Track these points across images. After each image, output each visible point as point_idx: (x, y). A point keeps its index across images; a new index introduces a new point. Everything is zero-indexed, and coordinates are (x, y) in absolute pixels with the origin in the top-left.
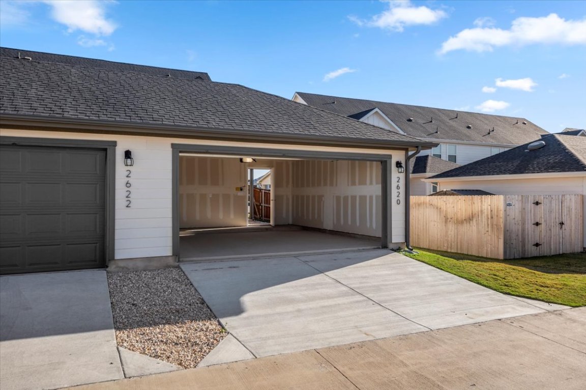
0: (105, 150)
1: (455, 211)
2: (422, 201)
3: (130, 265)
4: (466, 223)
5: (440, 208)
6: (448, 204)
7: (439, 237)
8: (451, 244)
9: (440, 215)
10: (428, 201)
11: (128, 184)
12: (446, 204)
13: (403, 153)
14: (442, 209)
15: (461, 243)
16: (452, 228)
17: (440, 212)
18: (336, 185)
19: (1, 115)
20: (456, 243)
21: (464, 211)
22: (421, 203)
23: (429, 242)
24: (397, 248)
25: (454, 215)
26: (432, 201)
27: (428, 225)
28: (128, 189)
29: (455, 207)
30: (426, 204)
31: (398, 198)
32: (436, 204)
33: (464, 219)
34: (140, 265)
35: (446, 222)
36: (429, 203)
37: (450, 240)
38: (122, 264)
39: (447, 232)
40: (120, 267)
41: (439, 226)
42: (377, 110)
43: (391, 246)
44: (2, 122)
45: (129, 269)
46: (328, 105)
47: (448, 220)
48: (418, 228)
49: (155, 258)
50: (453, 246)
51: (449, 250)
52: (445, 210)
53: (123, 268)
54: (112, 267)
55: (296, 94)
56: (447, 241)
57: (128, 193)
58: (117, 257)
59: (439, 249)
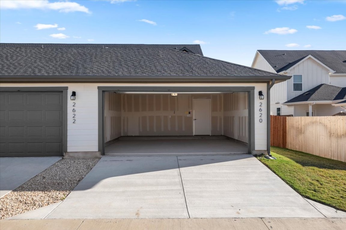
0: (62, 92)
1: (336, 128)
2: (315, 121)
3: (76, 155)
4: (344, 137)
5: (326, 126)
6: (331, 122)
7: (325, 148)
8: (334, 153)
9: (326, 131)
10: (318, 120)
11: (74, 110)
12: (330, 122)
13: (265, 85)
14: (327, 126)
15: (340, 153)
16: (334, 140)
17: (326, 128)
18: (239, 109)
19: (1, 77)
20: (337, 153)
21: (342, 128)
22: (314, 122)
23: (319, 151)
24: (261, 154)
25: (336, 131)
26: (321, 120)
27: (318, 138)
28: (74, 113)
29: (336, 125)
30: (317, 122)
31: (261, 118)
32: (324, 122)
33: (342, 134)
34: (81, 155)
35: (330, 136)
36: (319, 122)
37: (333, 150)
38: (71, 155)
39: (331, 144)
40: (70, 156)
41: (326, 140)
42: (310, 56)
43: (254, 153)
44: (1, 80)
45: (75, 158)
46: (279, 56)
47: (332, 135)
48: (313, 140)
49: (89, 153)
50: (335, 156)
51: (332, 158)
52: (329, 127)
53: (72, 157)
54: (66, 156)
55: (258, 51)
56: (331, 150)
57: (74, 115)
58: (68, 151)
59: (326, 157)
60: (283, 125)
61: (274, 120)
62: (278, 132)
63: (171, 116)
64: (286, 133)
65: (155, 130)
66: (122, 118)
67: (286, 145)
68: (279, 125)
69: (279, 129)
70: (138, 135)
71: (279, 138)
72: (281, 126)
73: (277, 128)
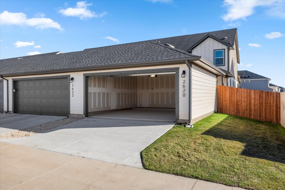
11: (73, 89)
31: (184, 93)
34: (76, 116)
40: (72, 117)
58: (71, 113)
60: (276, 100)
61: (265, 95)
62: (270, 107)
63: (172, 93)
64: (280, 109)
65: (160, 103)
66: (138, 94)
67: (280, 121)
68: (272, 101)
69: (272, 104)
70: (148, 106)
71: (272, 113)
72: (274, 101)
73: (270, 103)
